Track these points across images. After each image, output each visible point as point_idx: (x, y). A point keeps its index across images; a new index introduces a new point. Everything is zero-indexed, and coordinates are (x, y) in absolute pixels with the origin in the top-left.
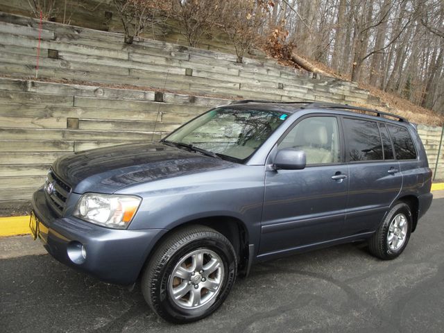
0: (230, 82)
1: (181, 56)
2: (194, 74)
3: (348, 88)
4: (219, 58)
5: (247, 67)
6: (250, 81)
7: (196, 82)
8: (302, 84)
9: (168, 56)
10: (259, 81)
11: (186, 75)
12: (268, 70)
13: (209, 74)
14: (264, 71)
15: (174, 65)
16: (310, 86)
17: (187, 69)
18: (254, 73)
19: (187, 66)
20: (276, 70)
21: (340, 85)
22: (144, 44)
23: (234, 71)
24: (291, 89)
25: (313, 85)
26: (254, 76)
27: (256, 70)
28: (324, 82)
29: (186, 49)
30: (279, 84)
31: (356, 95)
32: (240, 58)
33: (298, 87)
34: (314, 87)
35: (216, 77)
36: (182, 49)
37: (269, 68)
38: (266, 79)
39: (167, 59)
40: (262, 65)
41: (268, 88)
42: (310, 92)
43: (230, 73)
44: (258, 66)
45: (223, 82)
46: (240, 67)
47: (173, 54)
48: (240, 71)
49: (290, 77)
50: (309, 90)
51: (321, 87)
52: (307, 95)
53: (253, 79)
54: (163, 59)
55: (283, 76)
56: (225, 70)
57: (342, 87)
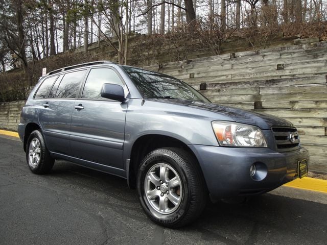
0: (223, 76)
1: (188, 66)
2: (196, 76)
4: (215, 60)
5: (240, 59)
6: (243, 71)
7: (196, 81)
8: (316, 56)
9: (180, 69)
10: (253, 68)
11: (190, 78)
12: (264, 56)
13: (206, 74)
14: (259, 58)
15: (184, 73)
17: (190, 74)
18: (247, 63)
19: (191, 72)
20: (275, 53)
22: (168, 66)
23: (228, 66)
24: (296, 67)
26: (248, 65)
27: (250, 59)
29: (191, 61)
30: (278, 65)
32: (234, 54)
33: (308, 63)
35: (212, 74)
36: (188, 62)
37: (265, 54)
38: (262, 64)
39: (179, 71)
40: (257, 53)
41: (263, 72)
43: (223, 68)
44: (252, 55)
45: (216, 77)
46: (234, 62)
47: (183, 67)
48: (232, 65)
49: (295, 55)
54: (177, 72)
55: (282, 57)
56: (220, 67)
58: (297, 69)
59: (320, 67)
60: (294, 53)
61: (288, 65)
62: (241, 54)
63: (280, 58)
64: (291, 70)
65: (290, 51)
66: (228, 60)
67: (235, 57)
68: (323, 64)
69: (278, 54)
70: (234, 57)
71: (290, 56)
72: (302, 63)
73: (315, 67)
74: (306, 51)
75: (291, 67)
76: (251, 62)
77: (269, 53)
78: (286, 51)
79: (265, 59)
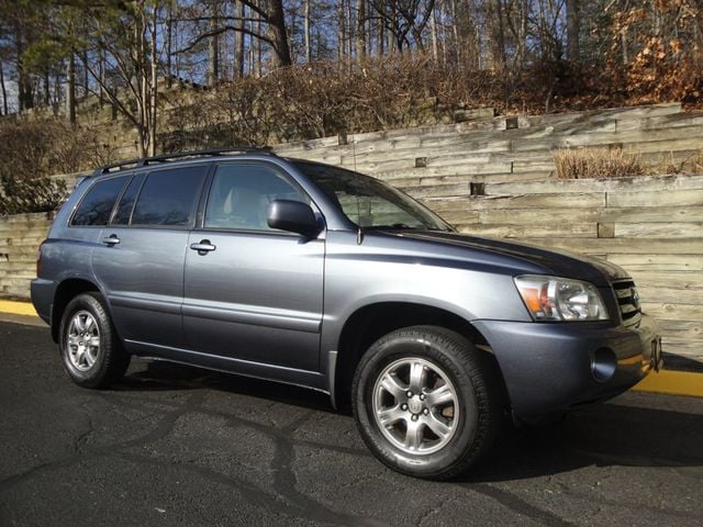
3: (637, 124)
8: (476, 146)
10: (376, 164)
12: (395, 142)
14: (386, 146)
16: (498, 146)
18: (367, 154)
20: (413, 138)
21: (602, 124)
24: (446, 163)
25: (504, 142)
26: (369, 159)
27: (371, 147)
28: (541, 129)
30: (417, 159)
31: (674, 133)
32: (345, 138)
33: (464, 156)
34: (510, 146)
37: (397, 139)
38: (391, 156)
40: (384, 137)
41: (392, 171)
42: (497, 158)
44: (375, 140)
46: (344, 152)
48: (342, 157)
49: (444, 143)
50: (493, 155)
51: (533, 142)
52: (487, 167)
53: (366, 162)
55: (425, 144)
57: (610, 127)
58: (447, 166)
59: (482, 165)
60: (443, 138)
61: (433, 159)
62: (357, 138)
63: (421, 147)
64: (438, 167)
65: (438, 135)
66: (335, 148)
67: (346, 143)
68: (486, 160)
69: (417, 138)
70: (344, 143)
71: (435, 144)
72: (455, 156)
73: (474, 164)
74: (462, 135)
75: (438, 164)
76: (373, 153)
77: (403, 138)
78: (430, 135)
79: (397, 147)
